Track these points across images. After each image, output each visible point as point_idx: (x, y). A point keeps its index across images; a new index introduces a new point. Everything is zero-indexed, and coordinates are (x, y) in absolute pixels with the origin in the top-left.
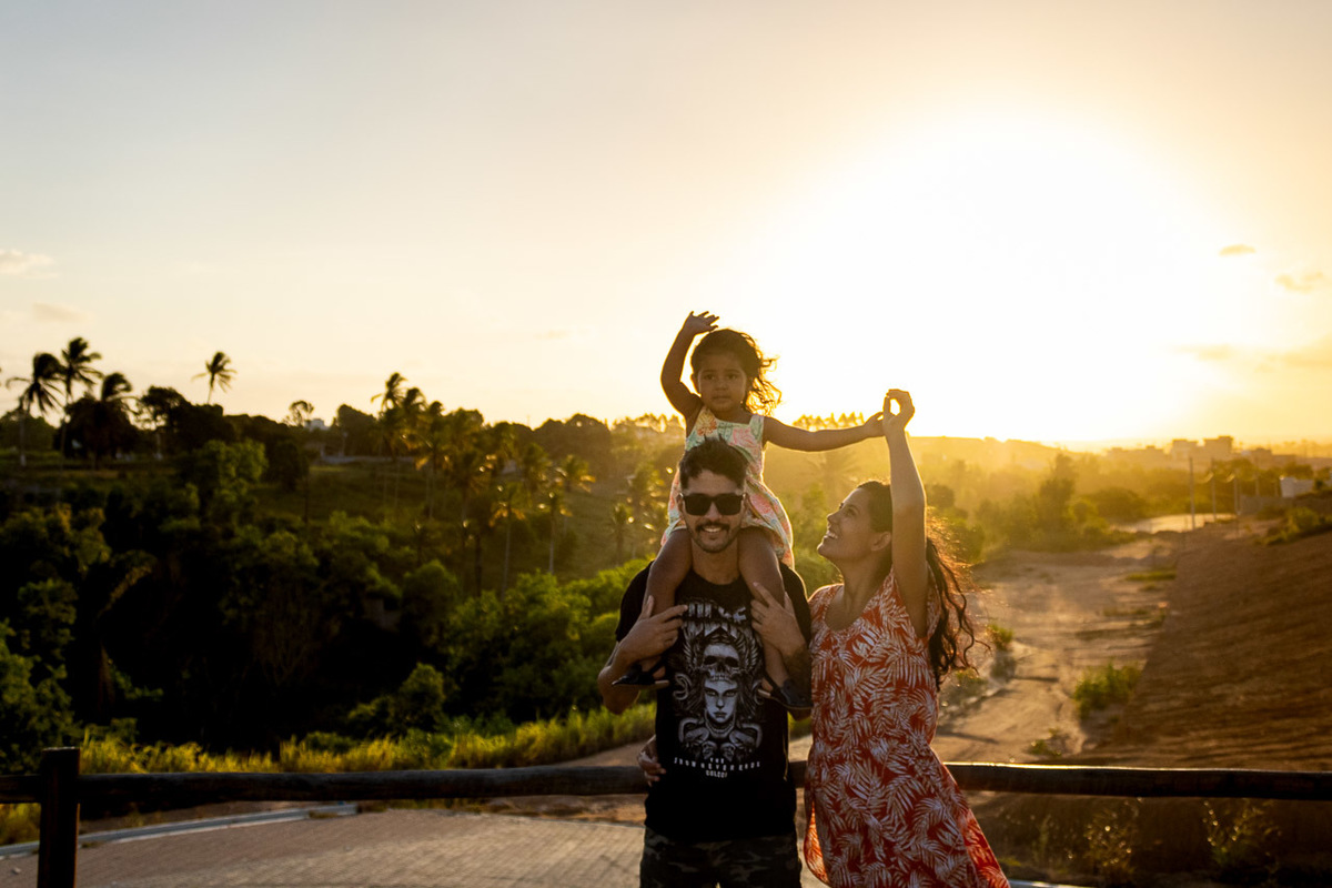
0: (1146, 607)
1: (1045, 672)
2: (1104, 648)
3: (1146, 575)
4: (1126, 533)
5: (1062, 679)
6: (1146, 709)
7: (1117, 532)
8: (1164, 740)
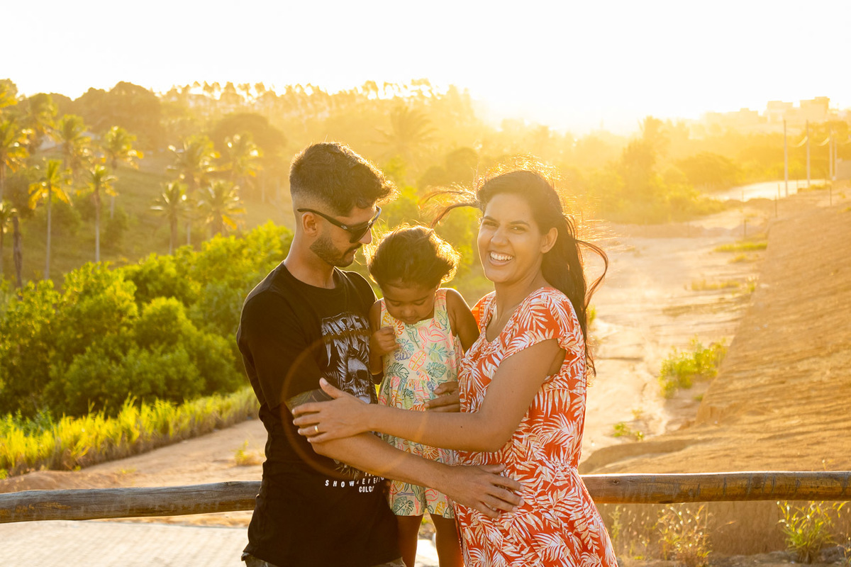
0: (737, 279)
1: (629, 352)
2: (689, 324)
3: (736, 246)
4: (715, 202)
5: (646, 359)
6: (731, 387)
7: (708, 201)
8: (747, 419)
